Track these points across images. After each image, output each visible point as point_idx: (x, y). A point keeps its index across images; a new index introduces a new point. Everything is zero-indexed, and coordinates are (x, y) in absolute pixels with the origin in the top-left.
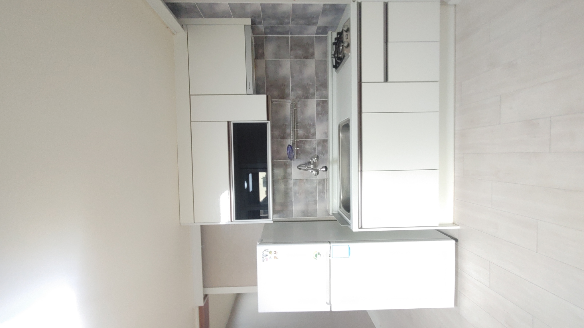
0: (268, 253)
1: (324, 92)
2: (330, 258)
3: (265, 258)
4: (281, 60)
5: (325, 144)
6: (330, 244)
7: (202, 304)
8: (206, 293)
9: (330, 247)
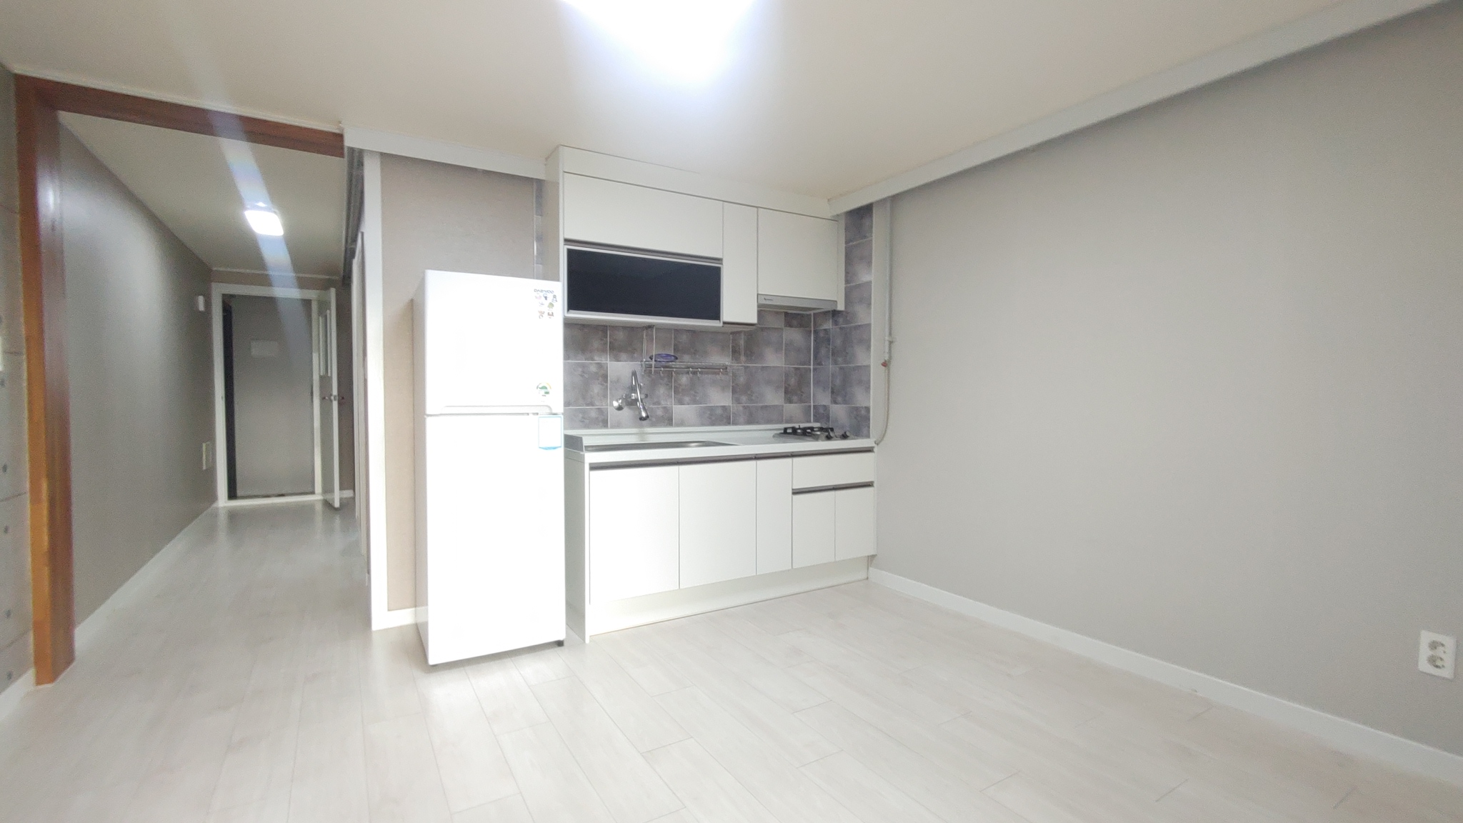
0: (549, 300)
1: (741, 420)
3: (541, 294)
4: (783, 351)
5: (666, 421)
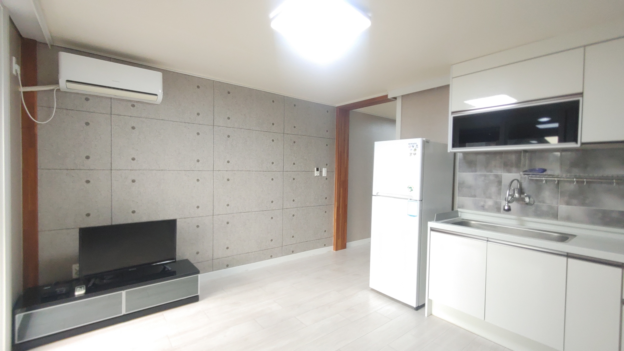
0: (415, 147)
2: (409, 200)
3: (411, 145)
6: (419, 201)
7: (389, 97)
8: (397, 98)
9: (417, 200)
